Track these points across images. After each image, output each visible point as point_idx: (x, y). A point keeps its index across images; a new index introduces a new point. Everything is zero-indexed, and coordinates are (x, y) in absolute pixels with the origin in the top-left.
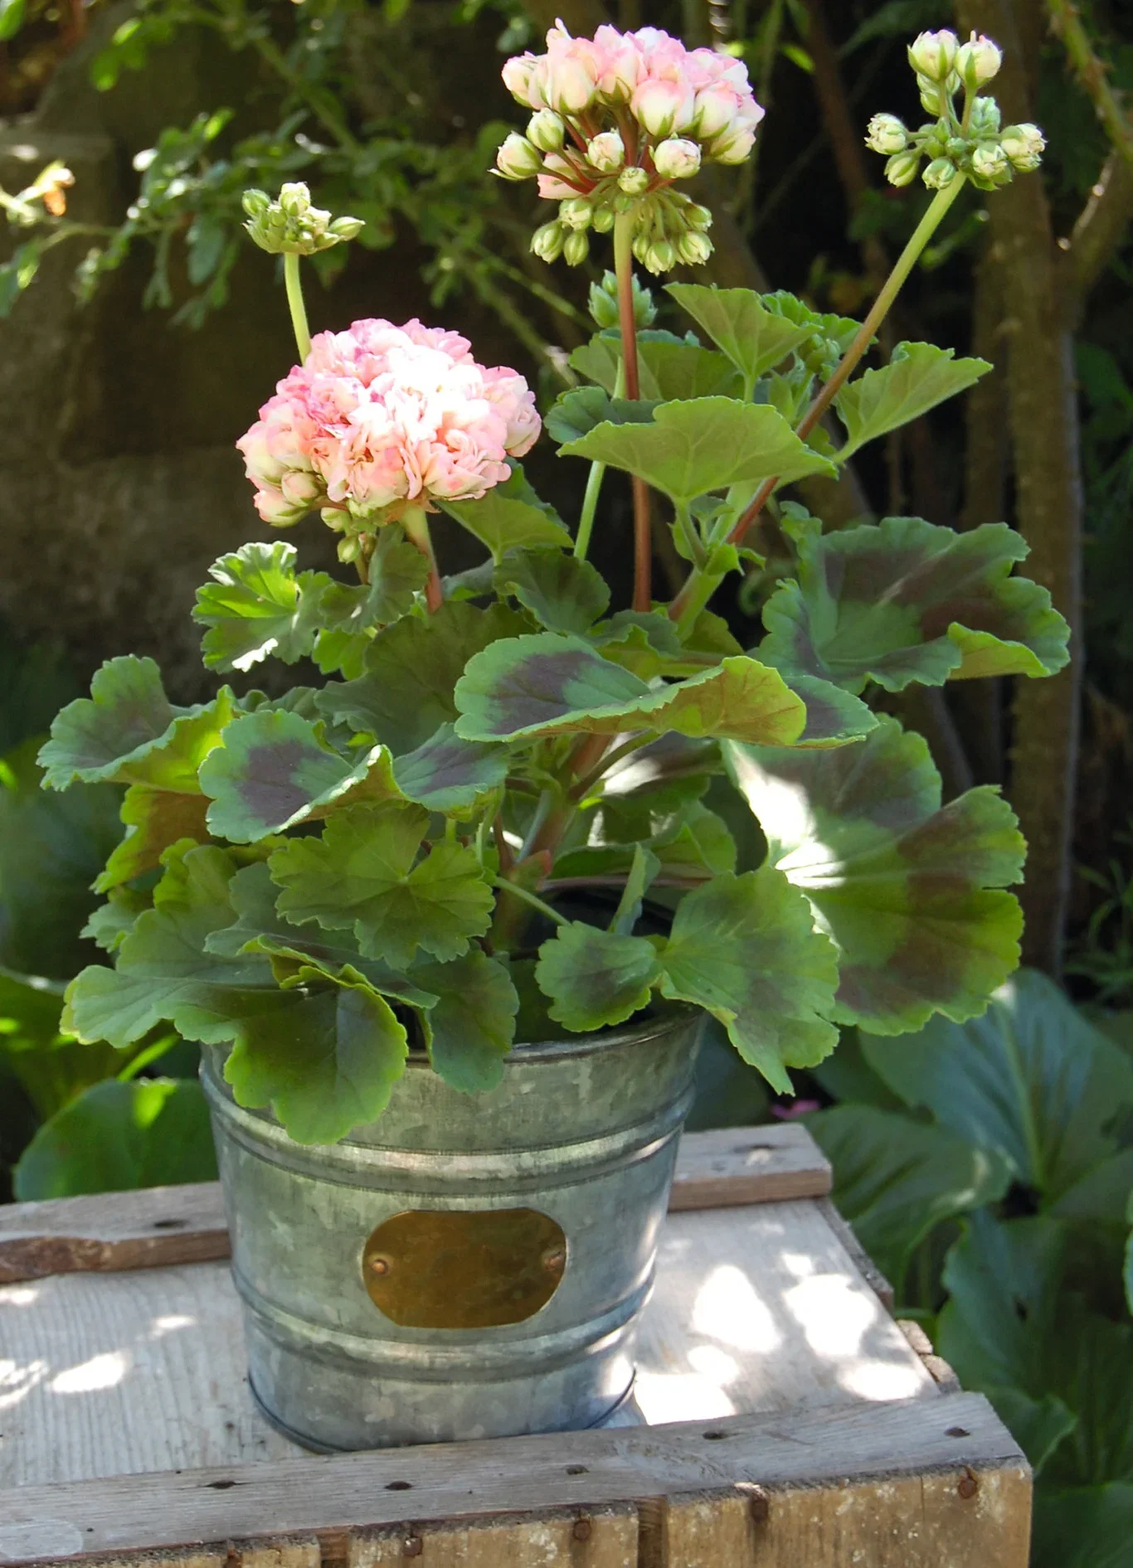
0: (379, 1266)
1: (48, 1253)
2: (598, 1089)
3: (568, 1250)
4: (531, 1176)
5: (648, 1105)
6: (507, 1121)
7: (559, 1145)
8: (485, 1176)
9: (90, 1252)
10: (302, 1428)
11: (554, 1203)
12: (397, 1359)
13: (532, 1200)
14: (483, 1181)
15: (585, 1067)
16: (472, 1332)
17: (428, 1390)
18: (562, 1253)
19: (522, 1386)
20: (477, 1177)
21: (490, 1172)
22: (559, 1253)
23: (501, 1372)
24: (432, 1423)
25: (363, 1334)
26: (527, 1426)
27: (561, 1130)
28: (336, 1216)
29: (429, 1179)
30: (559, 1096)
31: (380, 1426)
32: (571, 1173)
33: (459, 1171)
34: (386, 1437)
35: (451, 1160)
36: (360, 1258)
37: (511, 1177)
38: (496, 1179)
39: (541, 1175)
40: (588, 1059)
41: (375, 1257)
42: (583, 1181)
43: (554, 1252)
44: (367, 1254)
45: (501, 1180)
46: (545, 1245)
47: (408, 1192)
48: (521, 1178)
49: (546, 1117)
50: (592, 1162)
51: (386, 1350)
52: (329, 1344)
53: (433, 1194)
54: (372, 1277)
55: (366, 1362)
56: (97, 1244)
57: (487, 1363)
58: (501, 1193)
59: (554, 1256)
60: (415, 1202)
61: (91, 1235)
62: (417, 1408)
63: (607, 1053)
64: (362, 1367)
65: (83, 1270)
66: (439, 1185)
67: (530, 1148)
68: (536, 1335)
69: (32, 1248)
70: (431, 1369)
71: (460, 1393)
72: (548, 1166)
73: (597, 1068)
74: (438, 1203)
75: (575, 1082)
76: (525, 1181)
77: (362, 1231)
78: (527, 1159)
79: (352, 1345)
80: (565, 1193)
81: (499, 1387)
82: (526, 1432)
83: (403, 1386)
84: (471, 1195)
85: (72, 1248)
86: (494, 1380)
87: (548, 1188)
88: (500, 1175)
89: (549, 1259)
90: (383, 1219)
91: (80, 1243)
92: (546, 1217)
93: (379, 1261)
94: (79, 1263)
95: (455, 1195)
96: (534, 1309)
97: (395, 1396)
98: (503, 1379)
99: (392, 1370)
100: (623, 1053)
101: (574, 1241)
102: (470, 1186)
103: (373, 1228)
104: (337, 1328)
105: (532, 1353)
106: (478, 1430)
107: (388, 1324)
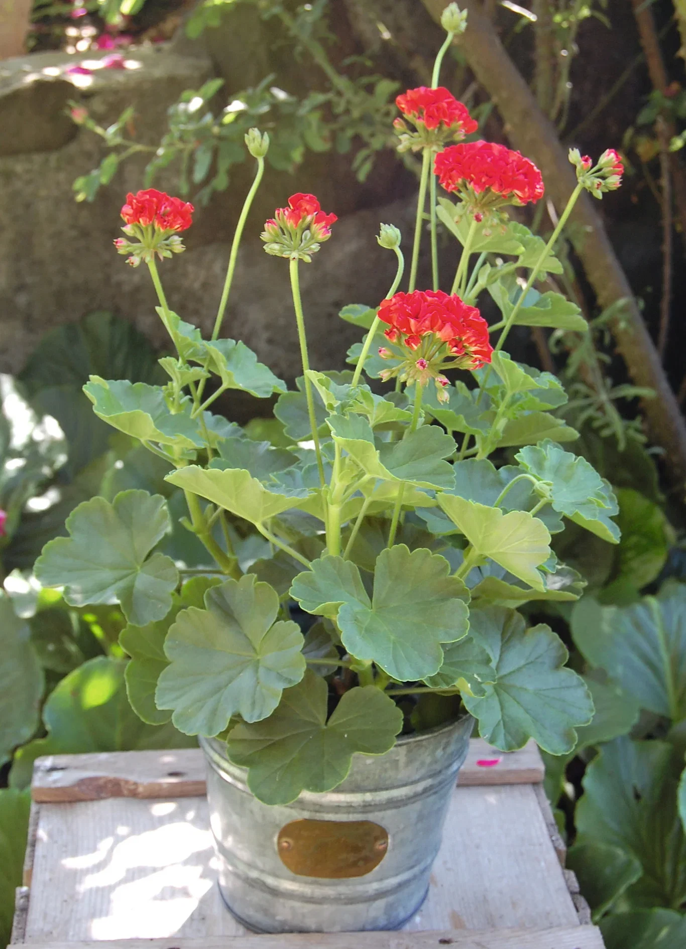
0: (285, 844)
1: (110, 786)
2: (409, 762)
3: (390, 841)
4: (370, 805)
5: (438, 767)
6: (359, 777)
7: (387, 789)
8: (345, 804)
9: (132, 787)
10: (243, 916)
11: (383, 818)
12: (293, 891)
13: (371, 817)
14: (343, 807)
15: (403, 751)
16: (335, 880)
17: (310, 907)
18: (386, 842)
19: (361, 907)
20: (341, 805)
21: (347, 803)
22: (384, 843)
23: (351, 901)
24: (311, 923)
25: (276, 875)
26: (364, 926)
27: (388, 782)
28: (264, 817)
29: (315, 804)
30: (388, 765)
31: (284, 923)
32: (393, 804)
33: (331, 802)
34: (287, 928)
35: (327, 795)
36: (275, 839)
37: (359, 806)
38: (351, 806)
39: (375, 805)
40: (405, 747)
41: (284, 839)
42: (399, 807)
43: (382, 841)
44: (280, 837)
45: (353, 807)
46: (376, 839)
47: (303, 809)
48: (365, 806)
49: (380, 776)
50: (404, 798)
51: (288, 885)
52: (257, 879)
53: (316, 811)
54: (281, 850)
55: (277, 891)
56: (135, 784)
57: (343, 897)
58: (354, 813)
59: (381, 844)
60: (306, 815)
61: (132, 778)
62: (304, 916)
63: (415, 744)
64: (274, 892)
65: (128, 796)
66: (320, 807)
67: (370, 791)
68: (370, 882)
69: (101, 782)
70: (312, 898)
71: (327, 910)
72: (380, 801)
73: (409, 751)
74: (319, 816)
75: (397, 758)
76: (367, 807)
77: (277, 825)
78: (368, 797)
79: (270, 881)
80: (389, 813)
81: (350, 907)
82: (363, 930)
83: (297, 904)
84: (336, 813)
85: (122, 784)
86: (346, 904)
87: (380, 810)
88: (353, 805)
89: (379, 846)
90: (288, 821)
91: (127, 782)
92: (376, 824)
93: (286, 842)
94: (125, 792)
95: (328, 812)
96: (369, 870)
97: (292, 908)
98: (351, 904)
99: (290, 895)
100: (424, 743)
101: (394, 836)
102: (337, 808)
103: (283, 825)
104: (262, 871)
105: (367, 892)
106: (337, 928)
107: (290, 873)
